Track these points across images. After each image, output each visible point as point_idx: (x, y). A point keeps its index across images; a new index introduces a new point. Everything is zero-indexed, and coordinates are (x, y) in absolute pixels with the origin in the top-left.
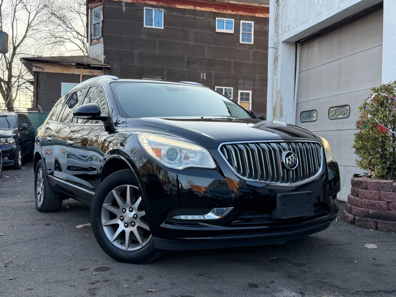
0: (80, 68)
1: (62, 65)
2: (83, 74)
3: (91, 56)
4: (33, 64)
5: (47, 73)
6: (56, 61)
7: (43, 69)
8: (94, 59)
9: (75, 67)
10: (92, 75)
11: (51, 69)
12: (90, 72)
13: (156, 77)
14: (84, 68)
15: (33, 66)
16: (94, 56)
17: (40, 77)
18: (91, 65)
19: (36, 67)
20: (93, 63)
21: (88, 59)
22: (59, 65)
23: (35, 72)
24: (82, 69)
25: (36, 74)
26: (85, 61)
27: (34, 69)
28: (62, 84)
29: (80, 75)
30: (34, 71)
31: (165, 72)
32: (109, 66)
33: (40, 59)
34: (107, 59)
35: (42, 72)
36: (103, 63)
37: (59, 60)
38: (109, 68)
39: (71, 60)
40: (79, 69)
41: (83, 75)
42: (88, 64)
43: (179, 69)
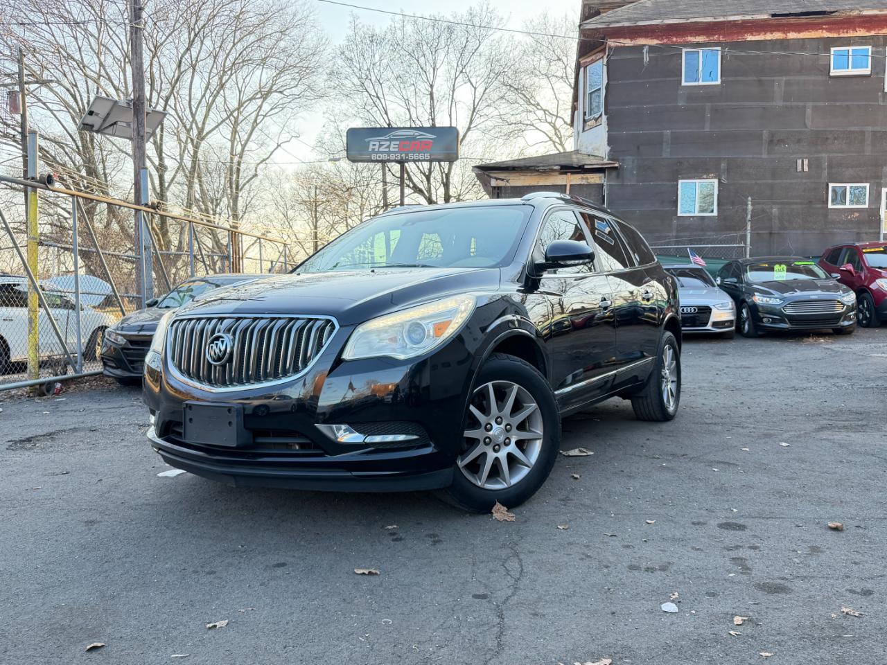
0: (566, 173)
1: (538, 171)
2: (572, 183)
3: (584, 150)
4: (492, 175)
5: (512, 187)
6: (528, 165)
7: (507, 181)
8: (589, 155)
9: (557, 173)
10: (586, 183)
11: (519, 179)
12: (582, 178)
13: (705, 176)
14: (572, 173)
15: (491, 177)
16: (590, 151)
18: (586, 167)
19: (497, 179)
20: (590, 162)
21: (579, 156)
22: (532, 173)
23: (494, 188)
24: (569, 174)
25: (496, 191)
26: (575, 161)
27: (494, 183)
29: (566, 185)
30: (491, 187)
31: (723, 165)
32: (616, 165)
33: (502, 166)
34: (614, 152)
35: (506, 187)
36: (606, 161)
37: (532, 164)
38: (616, 168)
39: (551, 161)
40: (564, 176)
41: (571, 185)
42: (580, 164)
43: (751, 156)
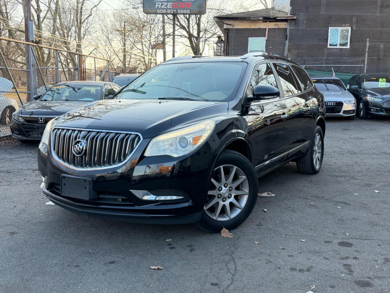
0: (266, 22)
1: (250, 20)
2: (269, 28)
3: (277, 8)
4: (224, 22)
5: (236, 29)
6: (245, 16)
7: (233, 26)
8: (280, 11)
9: (261, 22)
10: (277, 28)
11: (240, 25)
12: (275, 25)
13: (344, 25)
14: (270, 22)
15: (224, 23)
16: (280, 8)
17: (230, 34)
18: (278, 18)
19: (227, 24)
20: (280, 16)
21: (274, 11)
22: (247, 21)
23: (226, 29)
24: (268, 22)
25: (227, 31)
26: (272, 14)
27: (225, 26)
28: (249, 38)
29: (266, 29)
30: (224, 29)
31: (354, 19)
32: (295, 18)
33: (230, 17)
34: (293, 10)
35: (232, 29)
36: (289, 15)
37: (247, 16)
38: (295, 19)
39: (258, 14)
40: (265, 23)
41: (269, 29)
42: (274, 17)
43: (370, 14)
